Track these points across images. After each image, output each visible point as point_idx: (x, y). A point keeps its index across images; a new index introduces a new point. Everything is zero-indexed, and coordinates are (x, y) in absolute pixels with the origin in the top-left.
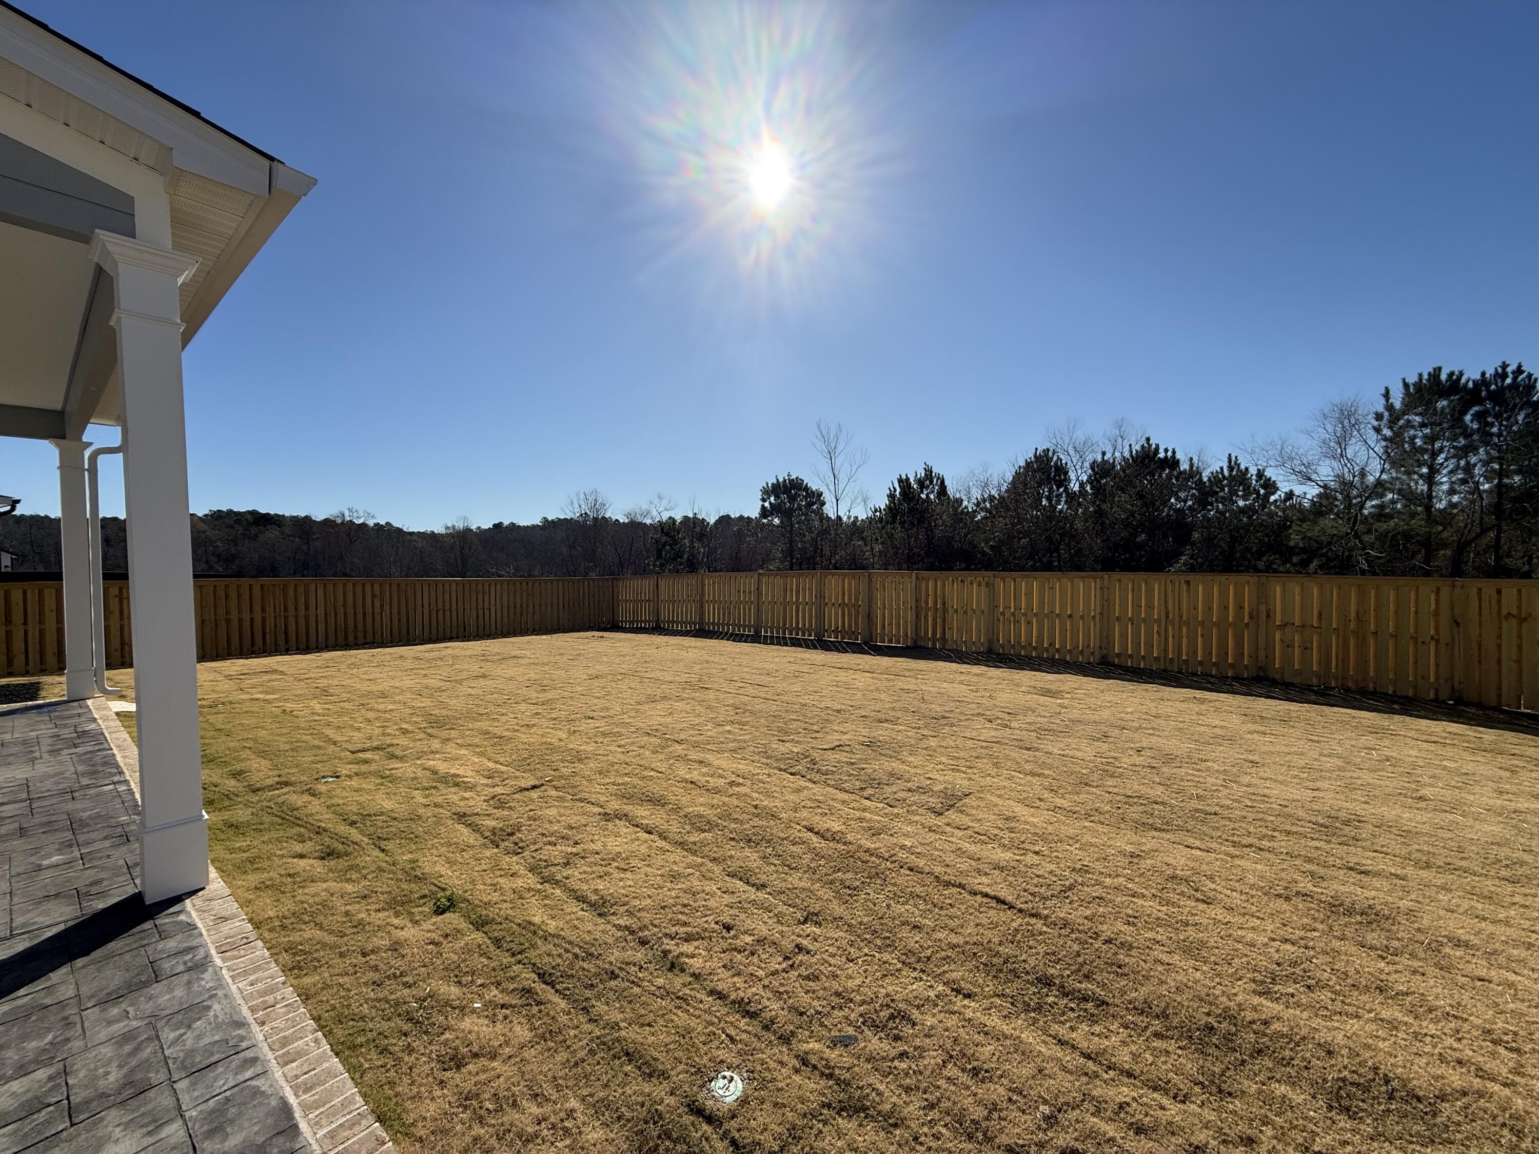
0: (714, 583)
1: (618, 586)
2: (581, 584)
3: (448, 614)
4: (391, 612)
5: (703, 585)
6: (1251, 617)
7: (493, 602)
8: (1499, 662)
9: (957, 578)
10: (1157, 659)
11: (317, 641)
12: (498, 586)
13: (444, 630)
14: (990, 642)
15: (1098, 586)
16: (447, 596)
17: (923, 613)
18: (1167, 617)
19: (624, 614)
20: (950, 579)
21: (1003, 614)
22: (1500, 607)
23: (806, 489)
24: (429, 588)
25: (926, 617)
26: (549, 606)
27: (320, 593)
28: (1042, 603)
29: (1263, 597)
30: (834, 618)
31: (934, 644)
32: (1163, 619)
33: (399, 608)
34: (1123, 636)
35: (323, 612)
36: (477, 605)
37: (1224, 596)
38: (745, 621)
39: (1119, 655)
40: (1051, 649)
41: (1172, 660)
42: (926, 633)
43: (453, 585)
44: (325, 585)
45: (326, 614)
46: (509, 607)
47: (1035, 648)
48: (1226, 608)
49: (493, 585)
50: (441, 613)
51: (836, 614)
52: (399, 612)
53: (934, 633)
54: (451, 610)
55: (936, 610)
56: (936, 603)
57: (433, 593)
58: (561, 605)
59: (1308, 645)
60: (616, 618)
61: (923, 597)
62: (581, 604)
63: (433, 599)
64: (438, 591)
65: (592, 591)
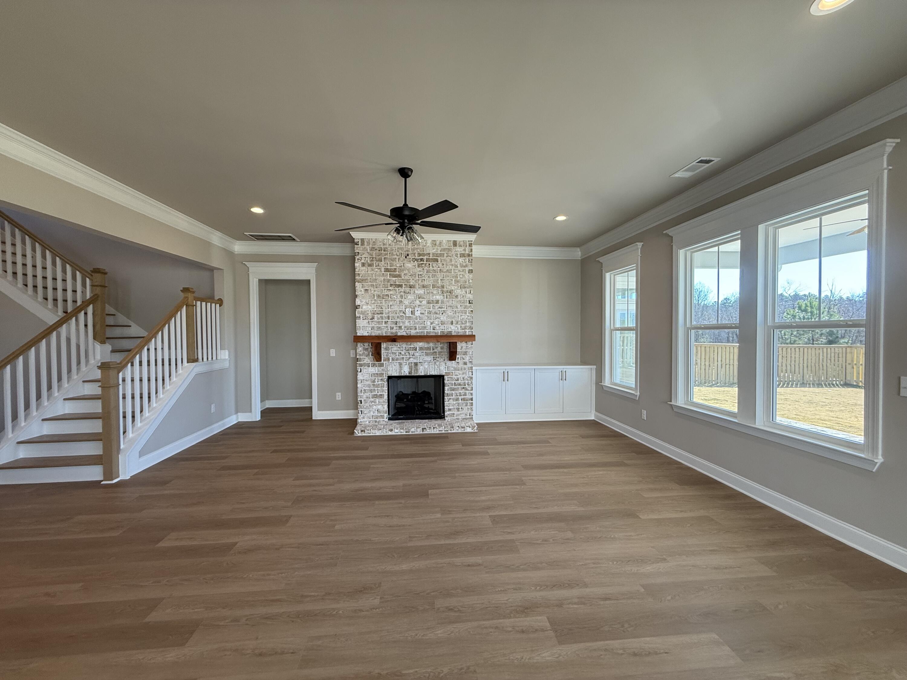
62: (821, 366)
63: (724, 357)
64: (727, 352)
65: (829, 356)
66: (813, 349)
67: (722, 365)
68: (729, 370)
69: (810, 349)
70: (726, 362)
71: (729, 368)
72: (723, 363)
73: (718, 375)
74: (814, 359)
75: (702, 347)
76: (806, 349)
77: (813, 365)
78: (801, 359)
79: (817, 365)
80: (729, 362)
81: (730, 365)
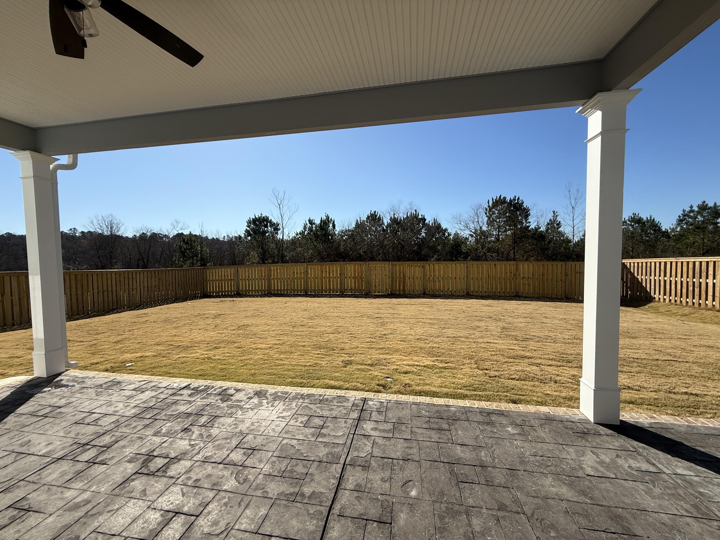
0: (277, 269)
1: (206, 273)
2: (187, 272)
3: (110, 293)
4: (71, 295)
5: (271, 270)
6: (514, 276)
7: (138, 284)
8: (575, 285)
9: (409, 265)
10: (485, 292)
11: (13, 319)
12: (142, 274)
13: (108, 303)
14: (424, 290)
15: (465, 267)
16: (109, 282)
17: (394, 280)
18: (489, 277)
19: (210, 288)
20: (407, 265)
21: (429, 278)
22: (575, 270)
23: (271, 222)
24: (97, 277)
25: (396, 281)
26: (171, 285)
27: (14, 283)
28: (444, 273)
29: (517, 269)
30: (350, 284)
31: (400, 292)
32: (487, 278)
33: (76, 291)
34: (474, 284)
35: (17, 297)
36: (129, 287)
37: (506, 269)
38: (298, 287)
39: (473, 292)
40: (448, 291)
41: (490, 292)
42: (396, 288)
43: (113, 275)
44: (18, 277)
45: (20, 299)
46: (148, 288)
47: (442, 291)
48: (507, 273)
49: (138, 274)
50: (106, 293)
51: (351, 282)
52: (77, 294)
53: (400, 288)
54: (112, 291)
55: (400, 278)
56: (400, 275)
57: (100, 280)
58: (177, 284)
59: (530, 284)
60: (205, 291)
61: (395, 272)
62: (188, 284)
63: (100, 284)
64: (103, 278)
65: (193, 276)
66: (182, 271)
67: (98, 292)
68: (108, 297)
69: (179, 271)
70: (103, 289)
71: (108, 294)
72: (99, 290)
73: (95, 303)
74: (182, 279)
75: (71, 275)
76: (177, 272)
77: (182, 283)
78: (174, 279)
79: (185, 283)
80: (107, 289)
81: (108, 291)
